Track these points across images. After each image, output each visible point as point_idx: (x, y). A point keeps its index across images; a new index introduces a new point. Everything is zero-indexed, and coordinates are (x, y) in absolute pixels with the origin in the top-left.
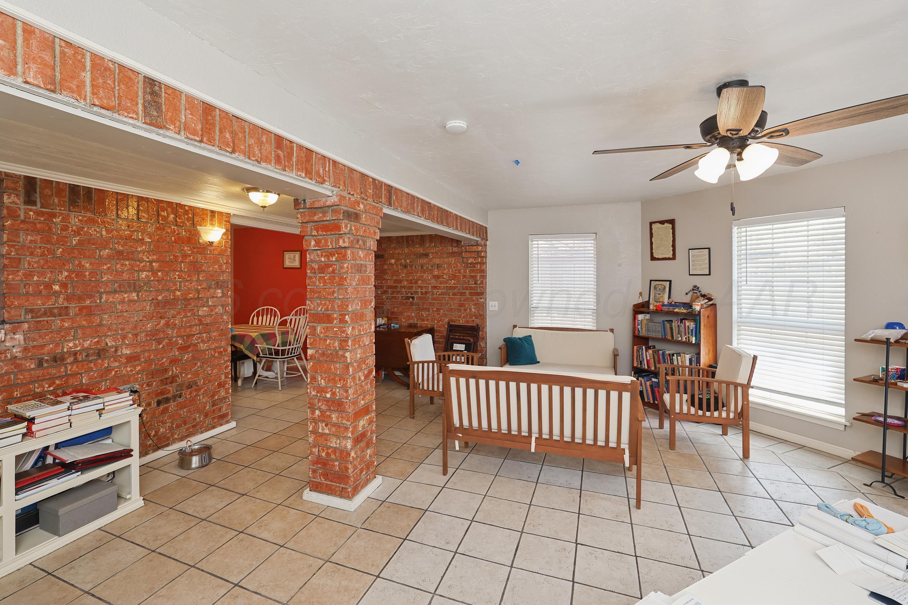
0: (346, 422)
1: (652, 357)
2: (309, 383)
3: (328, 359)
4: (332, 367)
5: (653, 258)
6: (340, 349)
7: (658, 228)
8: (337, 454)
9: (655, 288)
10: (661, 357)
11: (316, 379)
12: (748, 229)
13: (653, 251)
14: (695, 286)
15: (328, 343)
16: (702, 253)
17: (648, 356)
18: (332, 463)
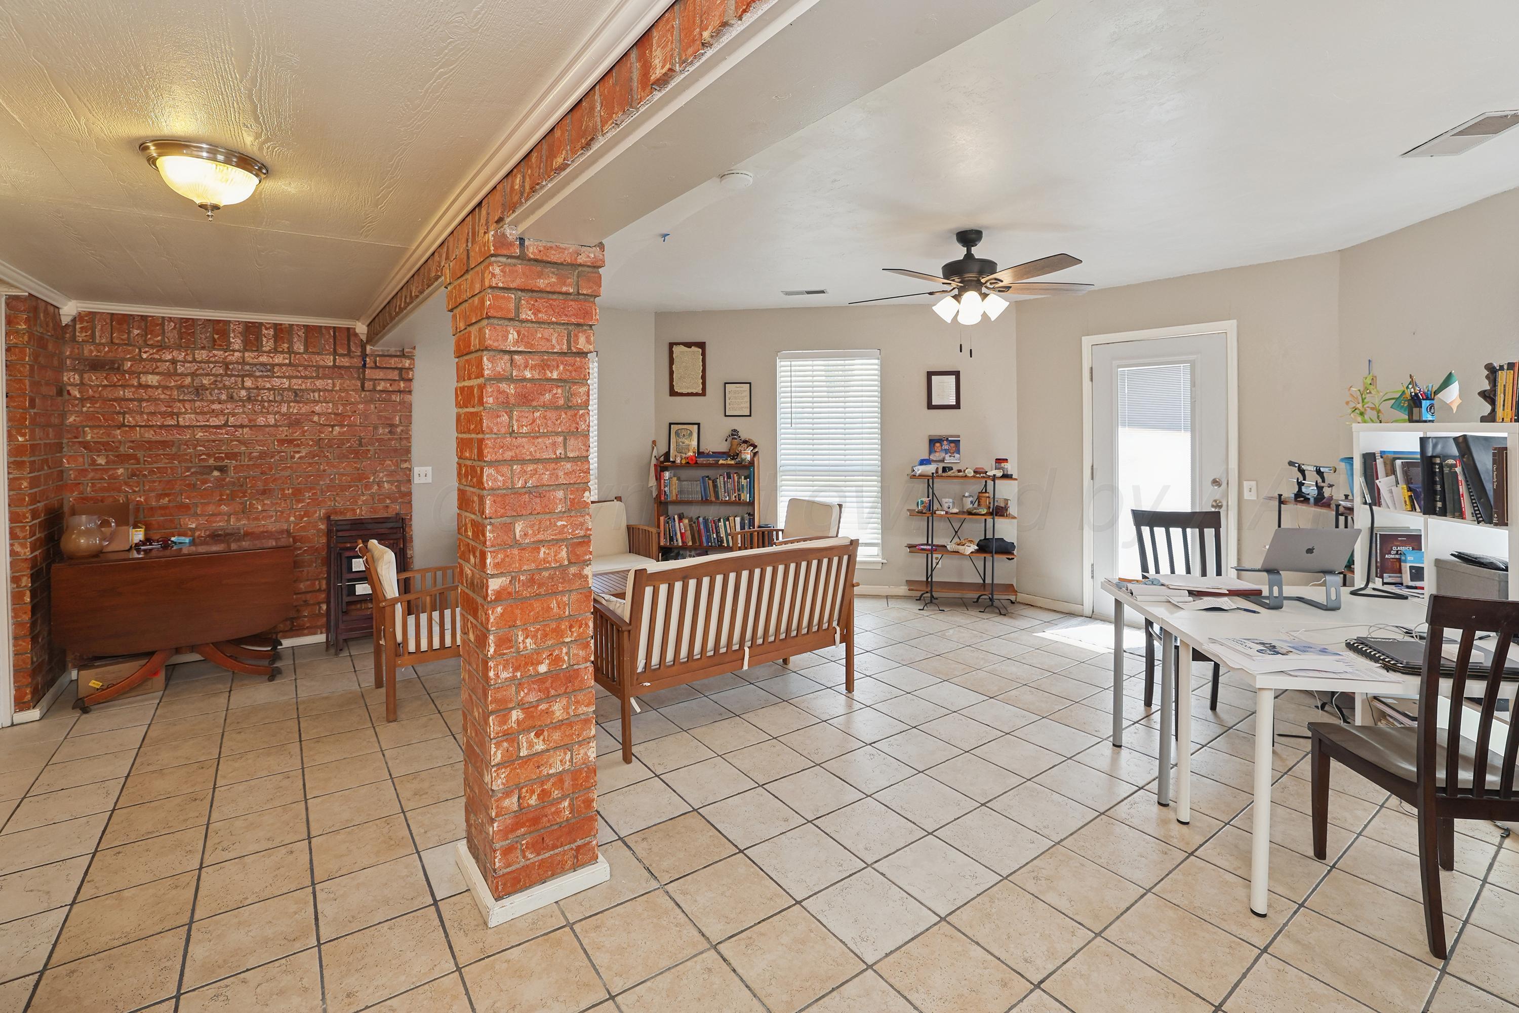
0: (585, 709)
1: (688, 528)
2: (493, 657)
3: (542, 591)
4: (554, 604)
5: (673, 393)
6: (570, 562)
7: (682, 353)
8: (566, 785)
9: (677, 433)
10: (702, 526)
11: (510, 641)
12: (793, 363)
13: (674, 383)
14: (735, 430)
15: (542, 555)
16: (741, 389)
17: (682, 527)
18: (553, 809)
